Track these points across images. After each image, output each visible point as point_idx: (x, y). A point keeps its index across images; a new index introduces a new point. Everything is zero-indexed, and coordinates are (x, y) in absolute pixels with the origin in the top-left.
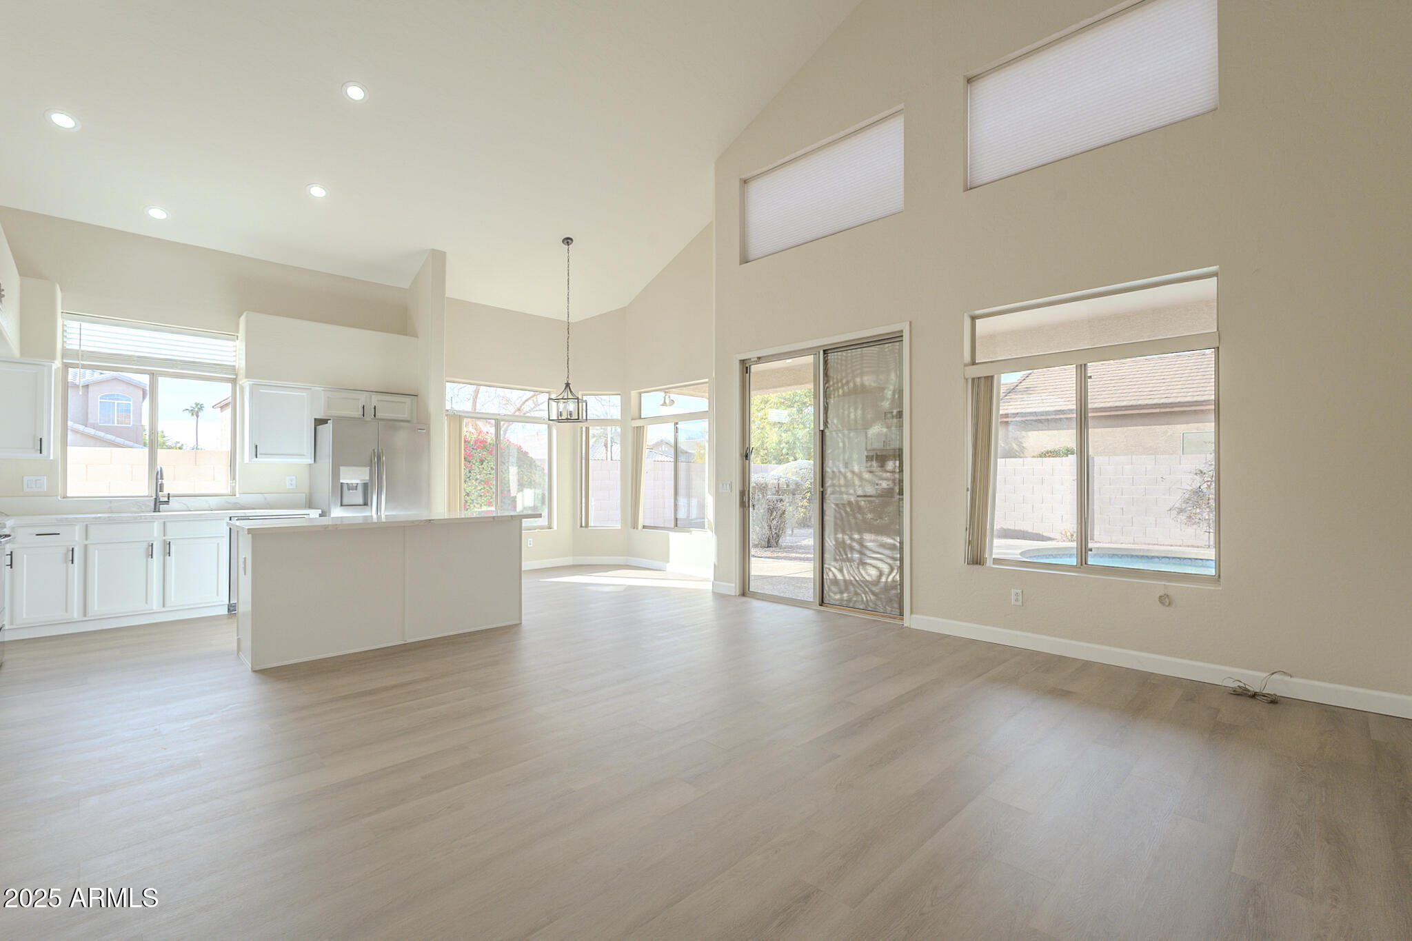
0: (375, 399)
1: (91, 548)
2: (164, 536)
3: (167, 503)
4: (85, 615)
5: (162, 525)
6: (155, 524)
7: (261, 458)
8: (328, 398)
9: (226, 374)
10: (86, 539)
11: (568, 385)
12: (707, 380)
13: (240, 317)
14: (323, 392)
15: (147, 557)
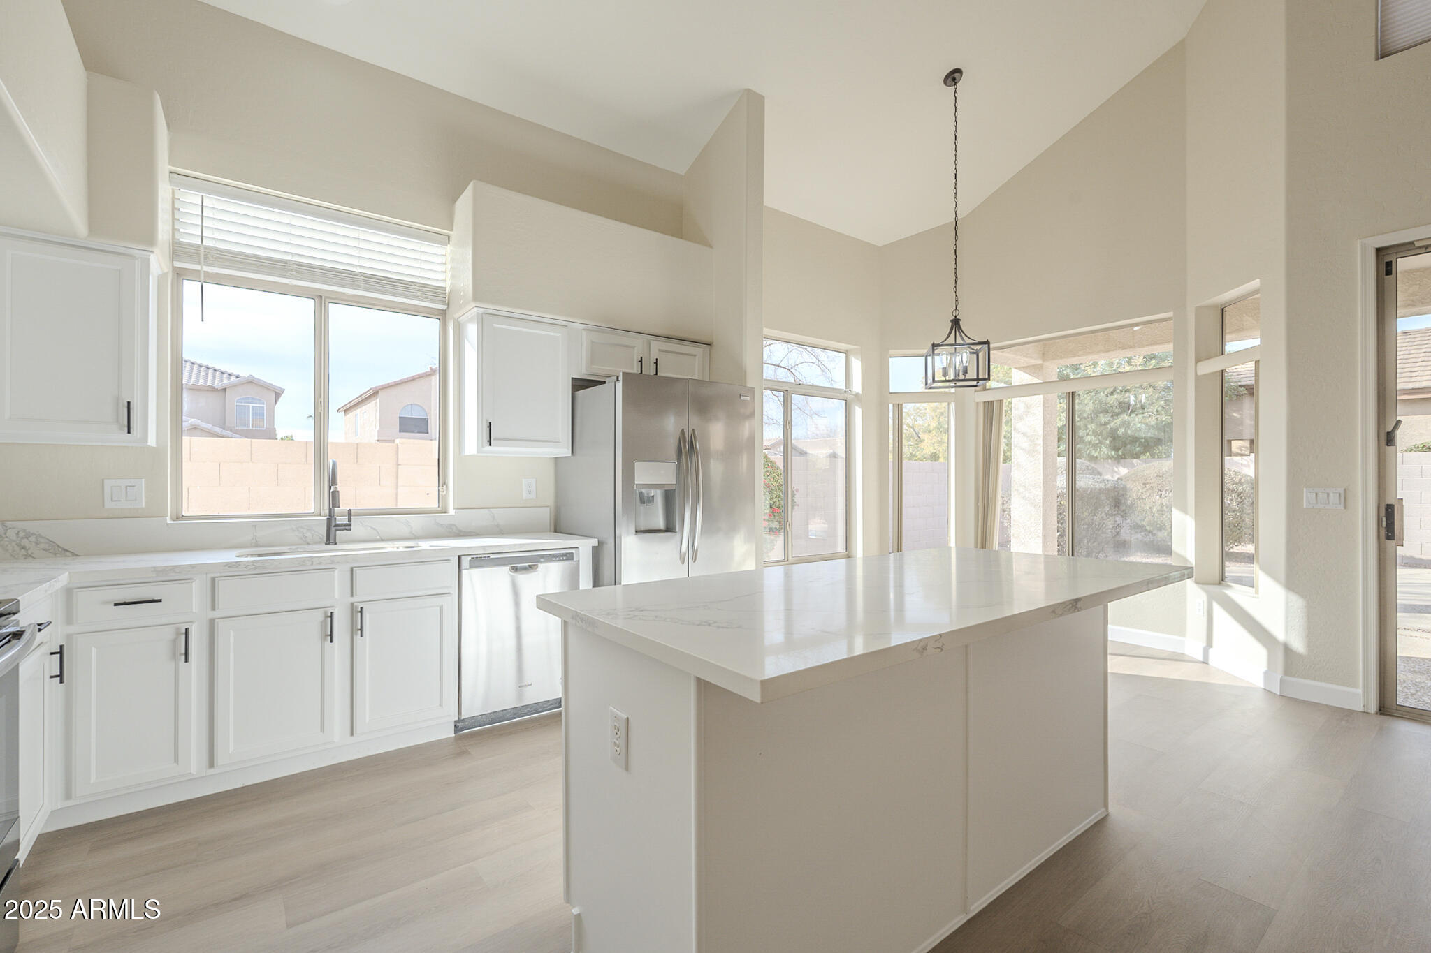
0: (656, 345)
1: (221, 626)
2: (352, 595)
3: (348, 526)
4: (211, 764)
5: (349, 573)
6: (336, 572)
7: (496, 446)
8: (592, 342)
9: (431, 301)
10: (213, 608)
11: (956, 322)
12: (1170, 314)
13: (454, 201)
14: (584, 332)
15: (323, 640)
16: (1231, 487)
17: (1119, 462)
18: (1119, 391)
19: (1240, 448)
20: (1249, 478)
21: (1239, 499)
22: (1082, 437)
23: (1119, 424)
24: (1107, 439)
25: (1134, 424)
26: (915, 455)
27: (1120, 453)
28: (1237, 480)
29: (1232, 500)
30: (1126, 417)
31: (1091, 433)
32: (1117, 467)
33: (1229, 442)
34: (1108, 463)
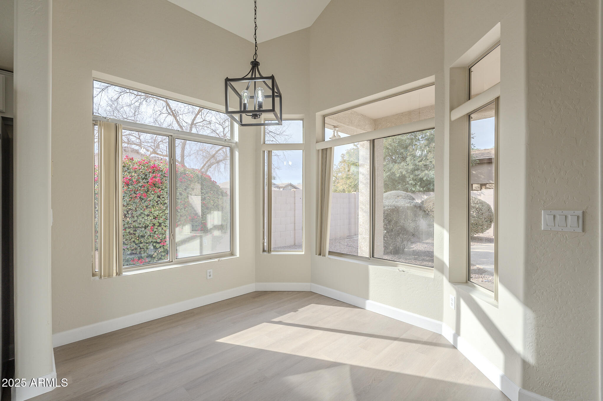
11: (255, 64)
16: (473, 205)
17: (424, 194)
18: (424, 160)
19: (476, 188)
20: (481, 201)
21: (477, 212)
22: (408, 182)
23: (423, 175)
24: (418, 183)
25: (431, 175)
26: (337, 190)
27: (425, 189)
28: (476, 202)
29: (473, 212)
30: (427, 172)
31: (411, 179)
32: (423, 196)
33: (472, 185)
34: (420, 194)
